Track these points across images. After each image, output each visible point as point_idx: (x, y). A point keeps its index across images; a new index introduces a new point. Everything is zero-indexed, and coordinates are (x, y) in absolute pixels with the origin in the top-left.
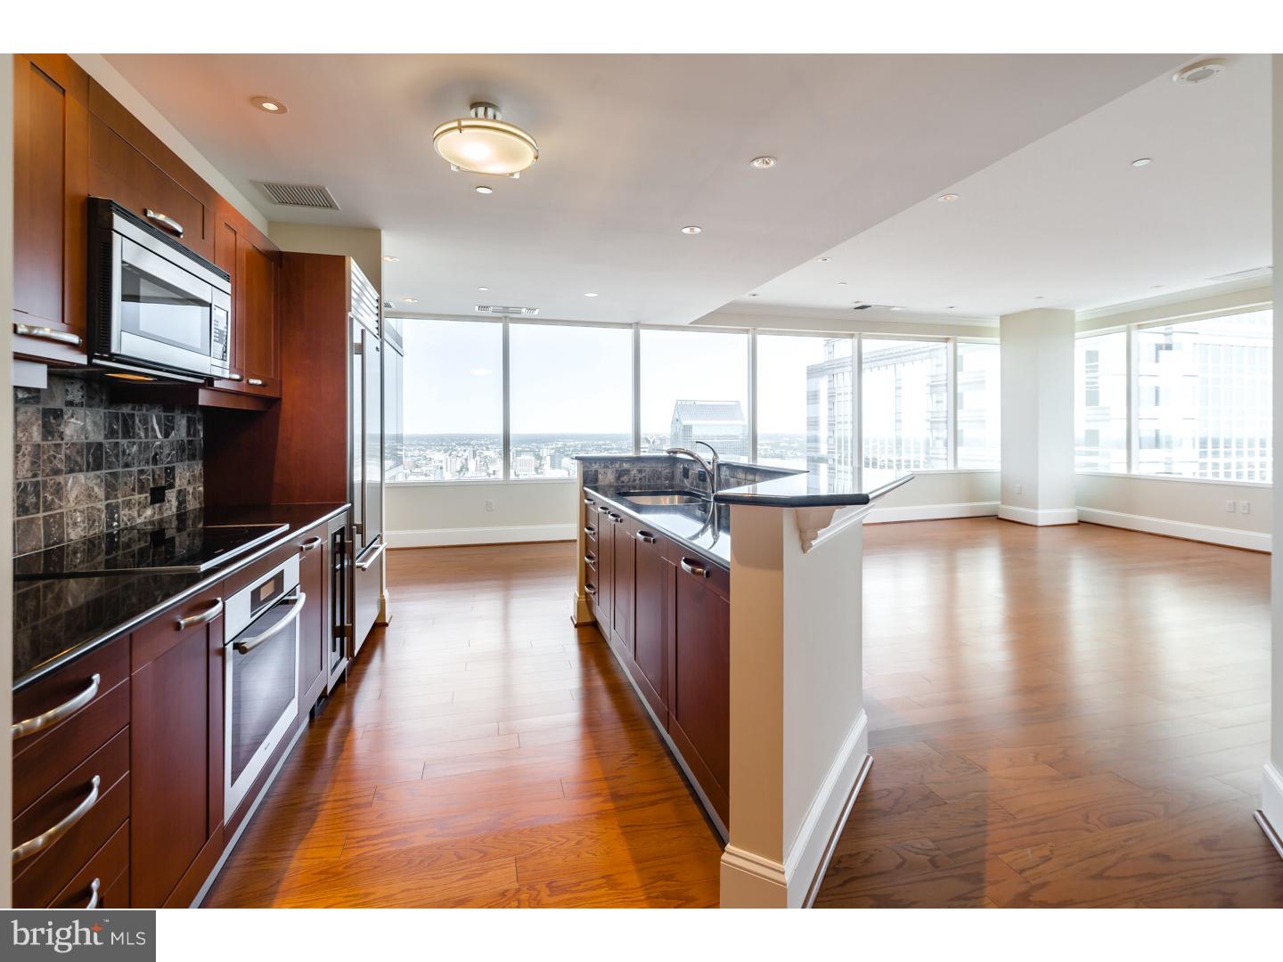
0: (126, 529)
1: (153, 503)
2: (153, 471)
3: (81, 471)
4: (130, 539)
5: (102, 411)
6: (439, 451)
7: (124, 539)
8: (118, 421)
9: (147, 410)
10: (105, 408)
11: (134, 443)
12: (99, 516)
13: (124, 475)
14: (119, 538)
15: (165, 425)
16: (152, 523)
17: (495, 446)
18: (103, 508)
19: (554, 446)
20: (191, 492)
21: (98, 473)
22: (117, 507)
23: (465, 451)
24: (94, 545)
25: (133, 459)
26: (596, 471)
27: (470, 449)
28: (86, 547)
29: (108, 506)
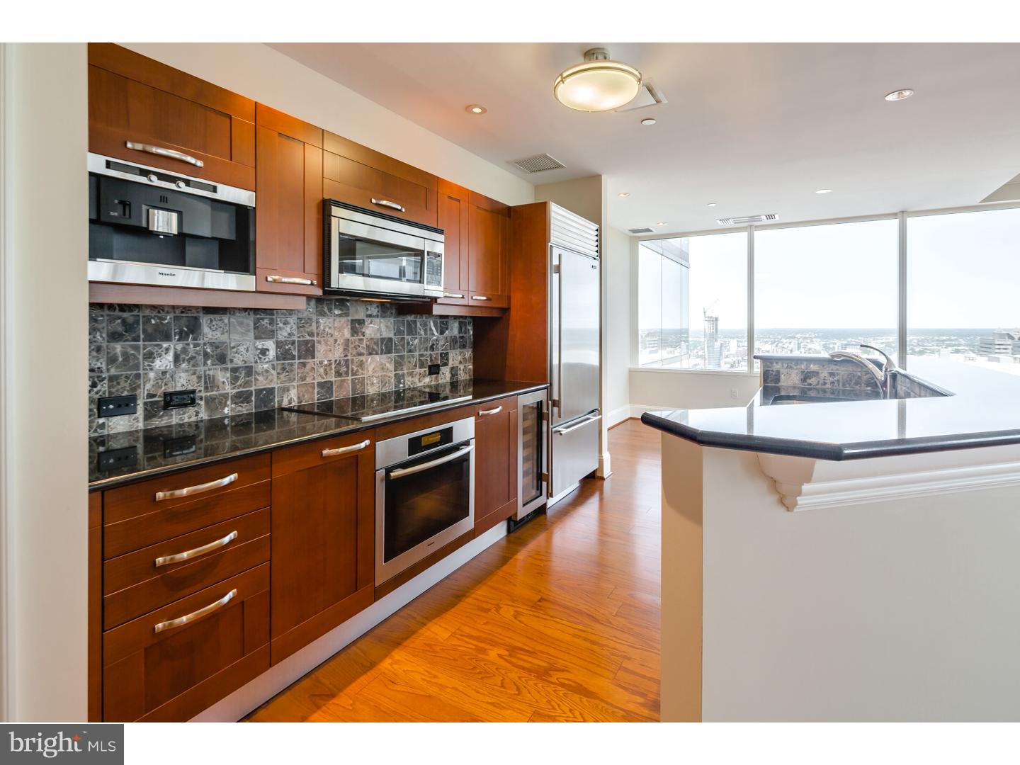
0: (409, 389)
1: (430, 374)
2: (431, 356)
3: (377, 354)
4: (412, 395)
5: (392, 320)
6: (766, 342)
7: (408, 394)
8: (404, 325)
9: (426, 318)
10: (395, 318)
11: (416, 338)
12: (390, 381)
13: (408, 357)
14: (404, 394)
15: (440, 326)
16: (429, 386)
17: (819, 340)
18: (393, 376)
19: (884, 341)
20: (462, 368)
21: (389, 355)
22: (403, 375)
23: (790, 343)
24: (386, 397)
25: (415, 347)
26: (778, 372)
27: (794, 342)
28: (380, 398)
29: (395, 375)
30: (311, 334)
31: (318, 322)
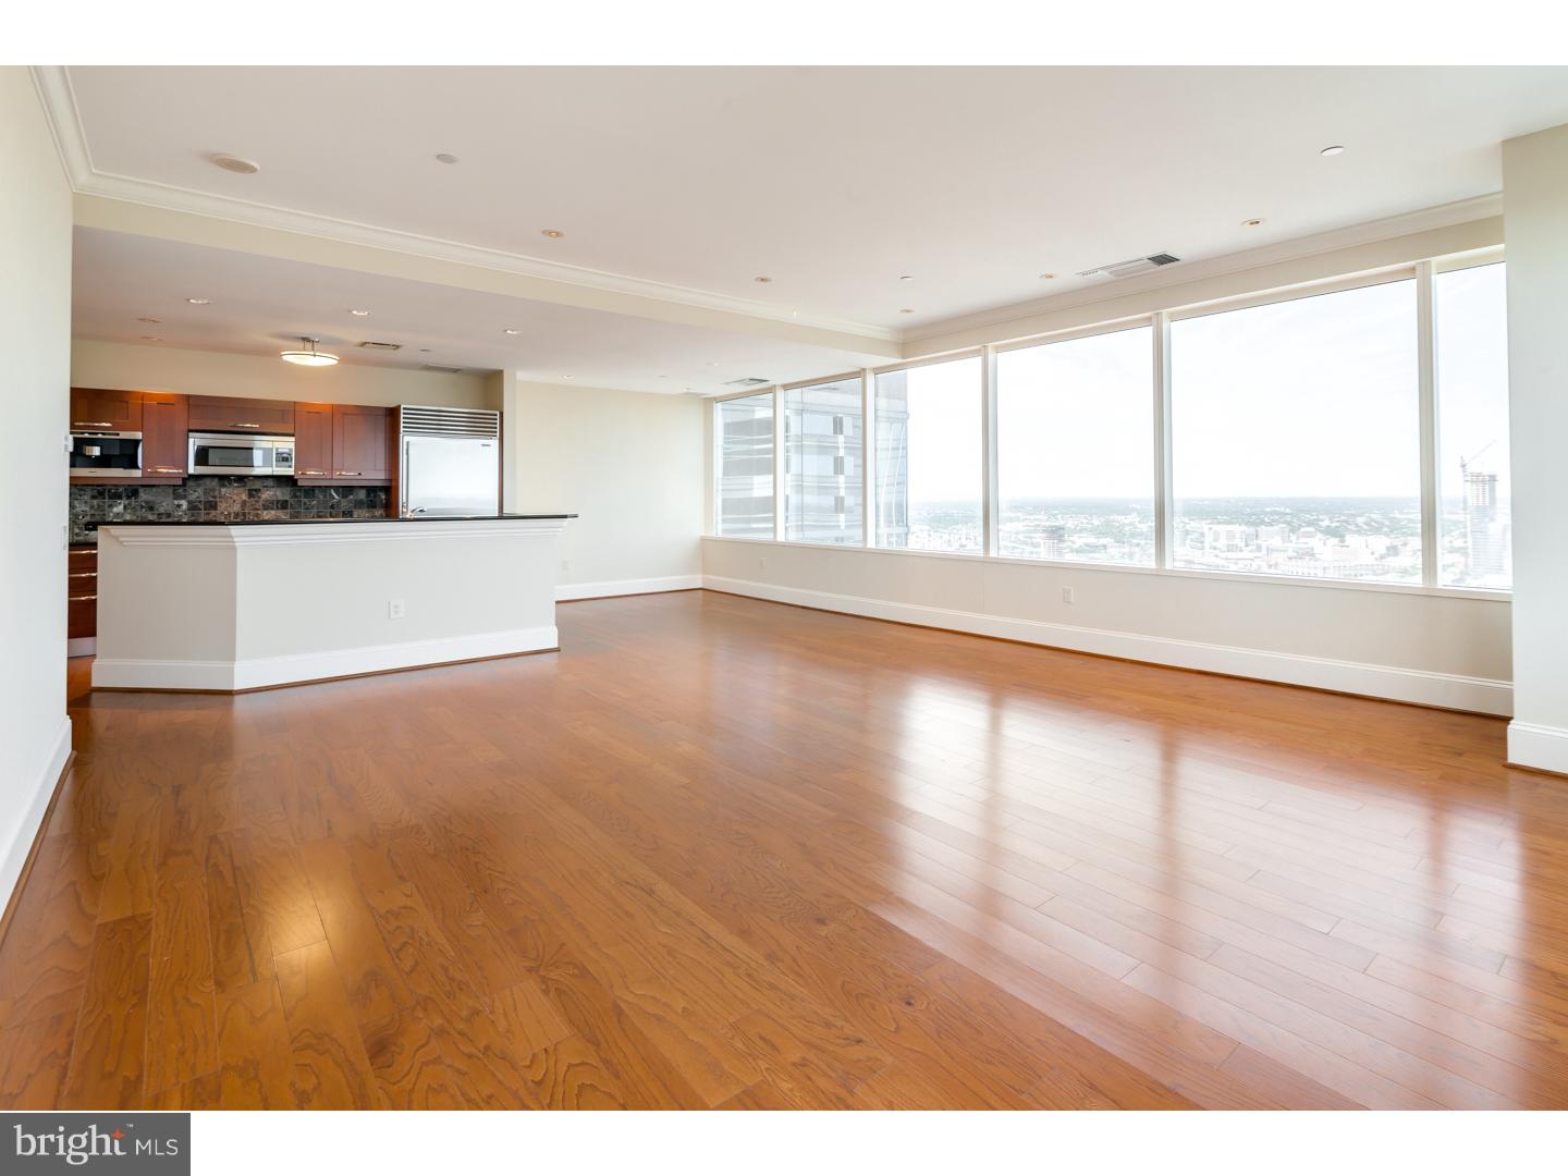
30: (214, 497)
31: (220, 492)
